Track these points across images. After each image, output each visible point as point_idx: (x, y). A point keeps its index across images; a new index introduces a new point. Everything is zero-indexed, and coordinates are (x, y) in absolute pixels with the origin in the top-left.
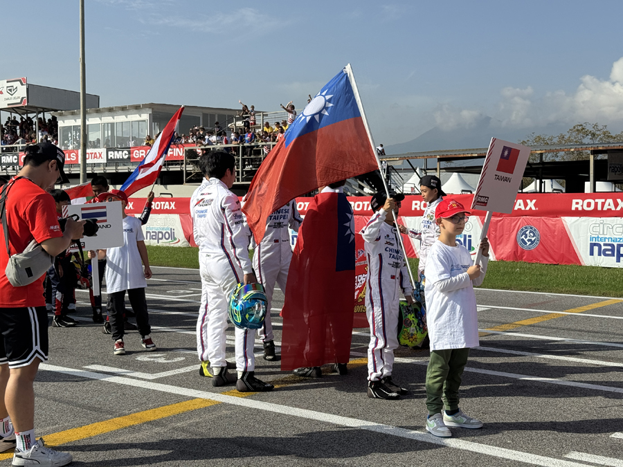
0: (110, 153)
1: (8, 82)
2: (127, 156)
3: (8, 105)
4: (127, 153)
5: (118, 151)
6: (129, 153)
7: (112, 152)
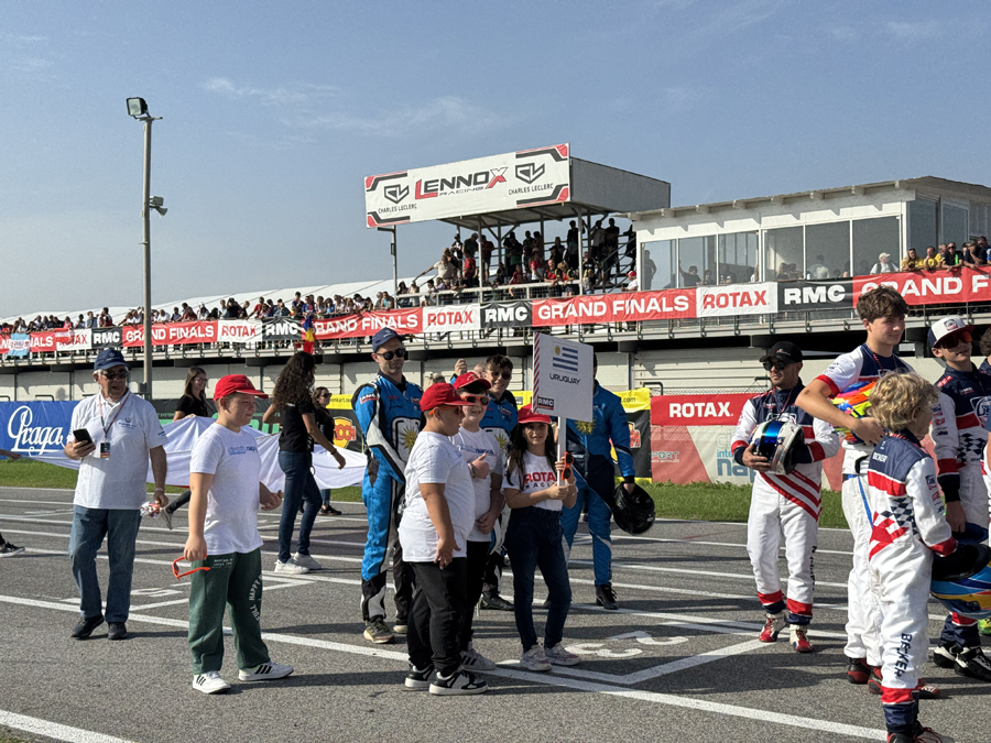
0: (787, 292)
1: (518, 156)
2: (841, 297)
3: (519, 202)
4: (842, 289)
5: (814, 287)
6: (849, 289)
7: (797, 291)
